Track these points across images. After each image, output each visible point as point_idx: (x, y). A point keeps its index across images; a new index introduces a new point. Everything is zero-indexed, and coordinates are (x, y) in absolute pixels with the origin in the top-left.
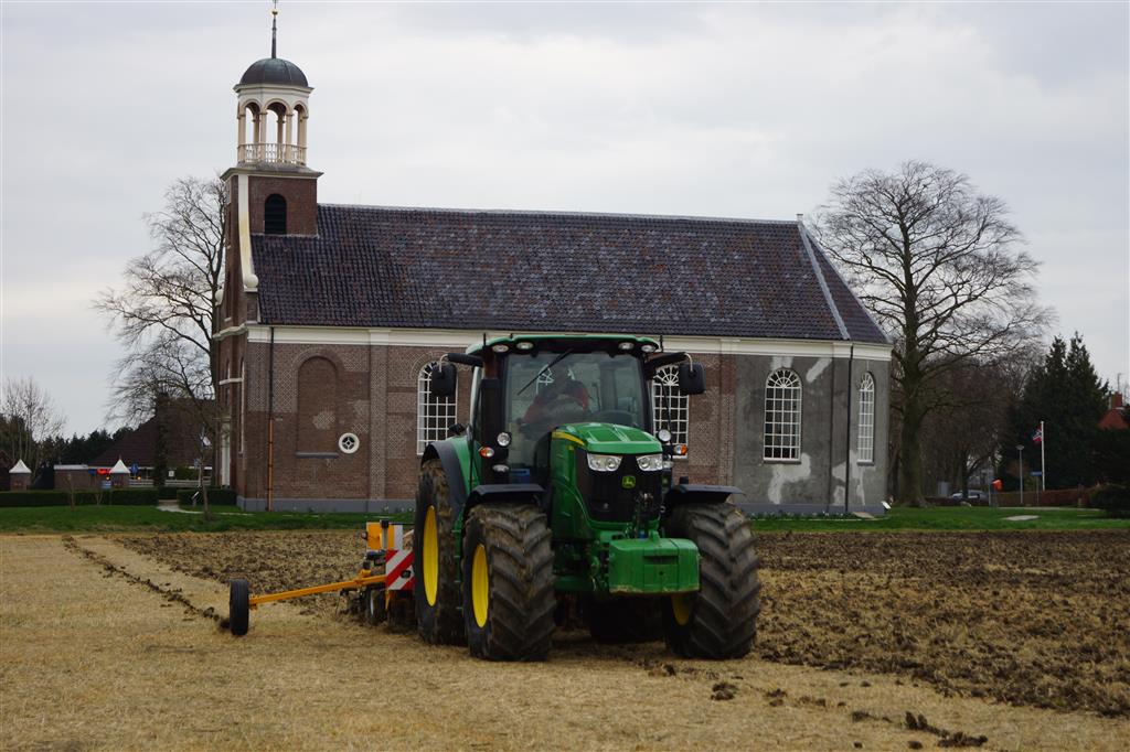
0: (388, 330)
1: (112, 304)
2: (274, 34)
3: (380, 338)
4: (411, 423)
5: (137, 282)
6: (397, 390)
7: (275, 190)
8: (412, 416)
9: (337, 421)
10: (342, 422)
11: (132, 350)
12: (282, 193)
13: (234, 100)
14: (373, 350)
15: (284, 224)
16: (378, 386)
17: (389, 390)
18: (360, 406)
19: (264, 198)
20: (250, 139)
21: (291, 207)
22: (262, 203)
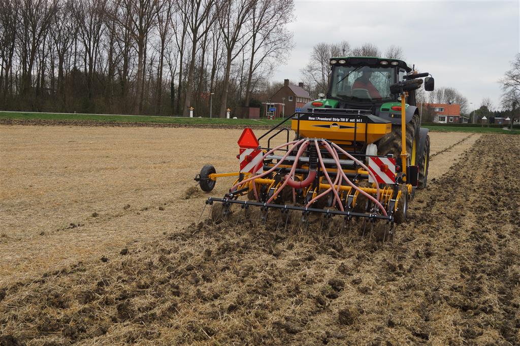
1: (501, 82)
5: (507, 77)
11: (505, 92)
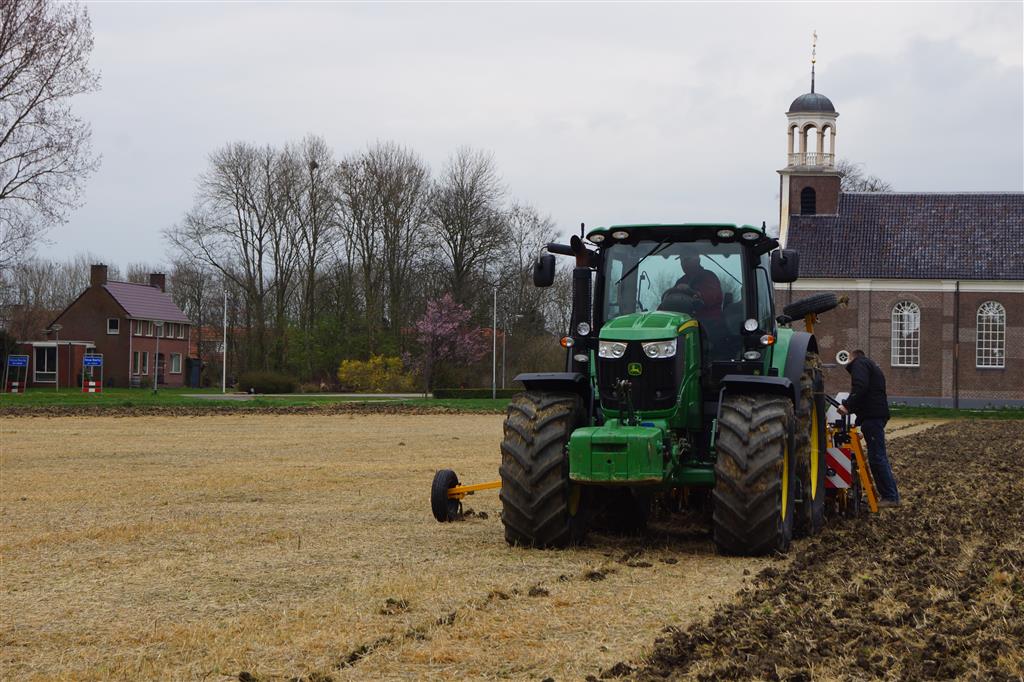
0: (870, 280)
2: (813, 76)
3: (864, 286)
4: (887, 343)
6: (877, 321)
7: (808, 184)
8: (888, 339)
9: (836, 341)
10: (838, 343)
12: (813, 186)
13: (786, 123)
14: (860, 294)
15: (814, 208)
16: (863, 318)
17: (871, 321)
18: (851, 332)
19: (800, 190)
20: (797, 149)
21: (819, 196)
22: (799, 193)
